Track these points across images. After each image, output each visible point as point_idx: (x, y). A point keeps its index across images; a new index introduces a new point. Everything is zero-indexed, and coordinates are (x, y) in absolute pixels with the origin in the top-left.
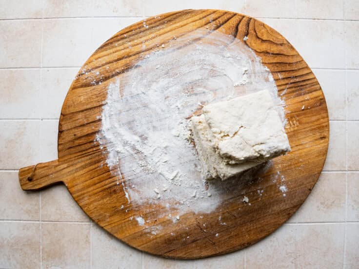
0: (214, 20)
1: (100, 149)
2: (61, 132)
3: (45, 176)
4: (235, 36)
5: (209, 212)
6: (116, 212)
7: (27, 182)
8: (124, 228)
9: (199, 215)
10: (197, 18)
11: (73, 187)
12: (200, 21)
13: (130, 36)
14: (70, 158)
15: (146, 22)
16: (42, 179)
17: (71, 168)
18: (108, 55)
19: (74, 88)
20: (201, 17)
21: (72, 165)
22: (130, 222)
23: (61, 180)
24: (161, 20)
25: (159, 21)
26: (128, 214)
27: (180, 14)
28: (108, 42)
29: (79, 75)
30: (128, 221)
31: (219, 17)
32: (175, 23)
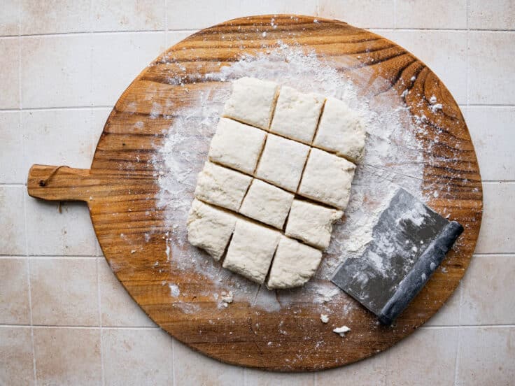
0: (372, 50)
1: (152, 176)
2: (105, 133)
3: (66, 187)
4: (393, 84)
5: (269, 310)
6: (145, 267)
7: (38, 186)
8: (149, 293)
9: (256, 309)
10: (350, 38)
11: (100, 214)
12: (352, 44)
13: (247, 31)
14: (108, 175)
15: (275, 18)
16: (60, 189)
17: (104, 189)
18: (207, 47)
19: (144, 78)
20: (356, 39)
21: (107, 185)
22: (160, 287)
23: (85, 199)
24: (298, 23)
25: (295, 24)
26: (161, 275)
27: (328, 24)
28: (214, 29)
29: (157, 63)
30: (159, 285)
31: (381, 49)
32: (317, 35)
